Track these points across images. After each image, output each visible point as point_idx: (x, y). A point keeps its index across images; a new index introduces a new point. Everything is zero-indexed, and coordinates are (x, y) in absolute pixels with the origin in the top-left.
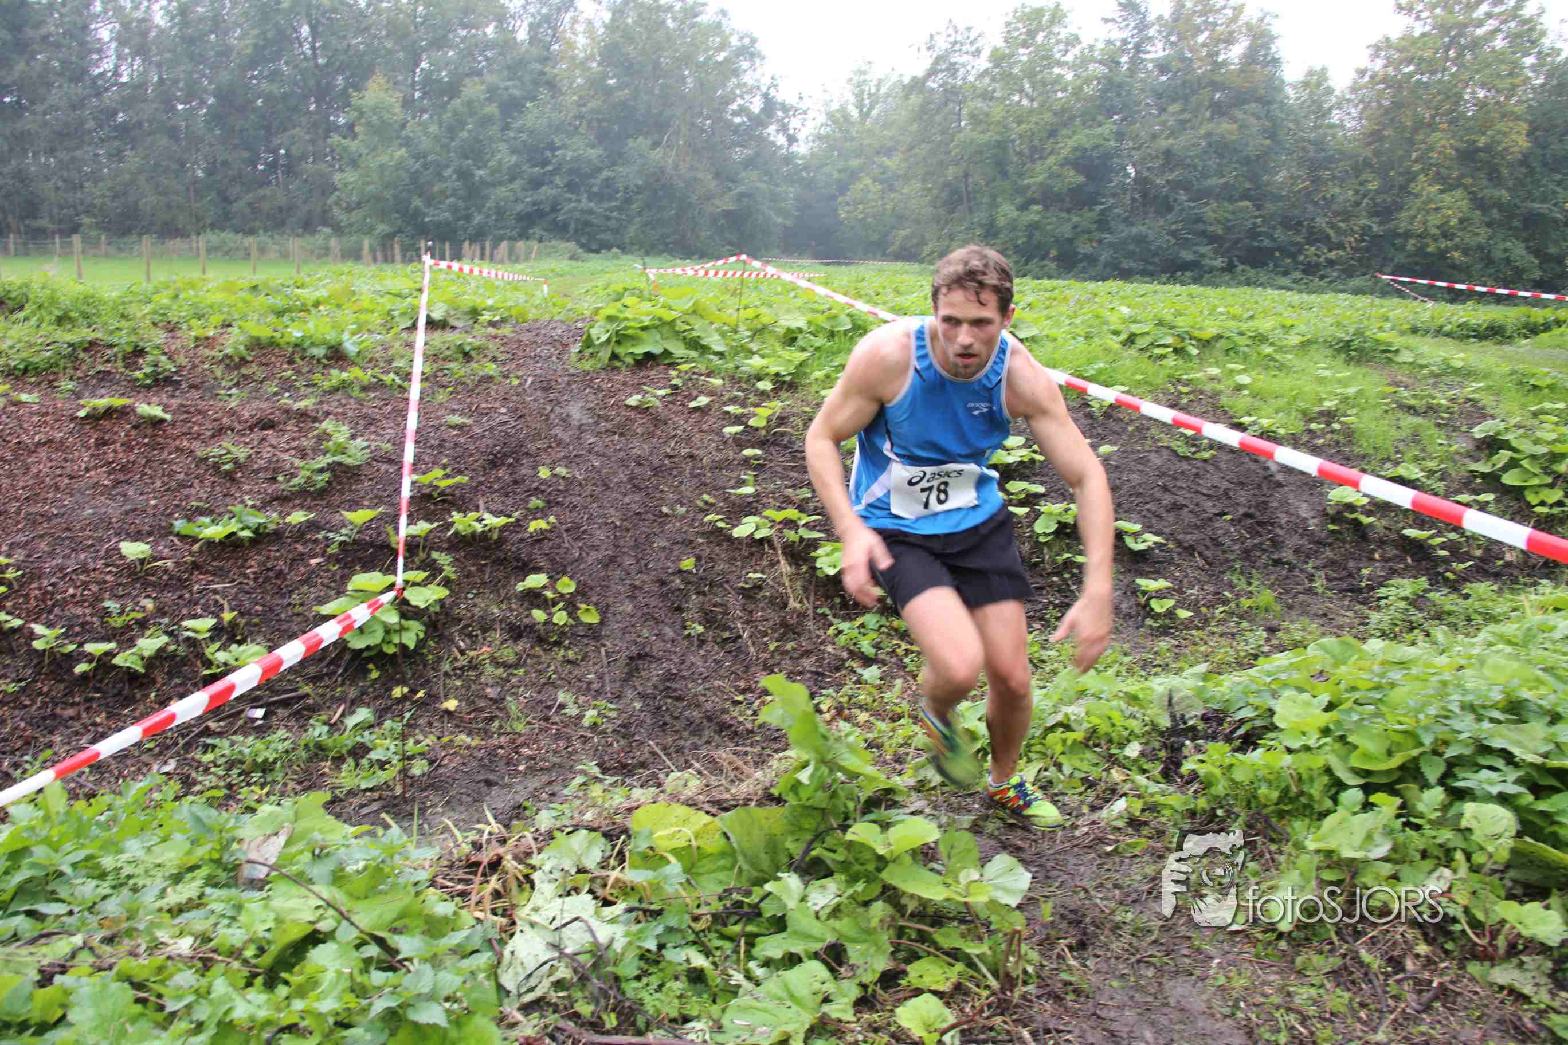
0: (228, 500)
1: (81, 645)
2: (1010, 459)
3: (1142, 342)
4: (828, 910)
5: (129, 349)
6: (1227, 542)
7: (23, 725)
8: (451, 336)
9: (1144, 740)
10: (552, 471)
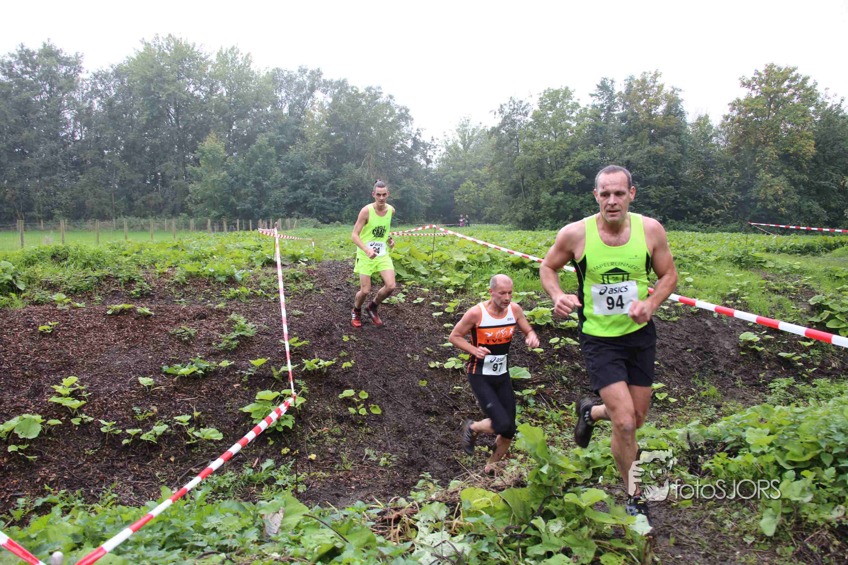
0: (187, 355)
1: (124, 430)
4: (560, 533)
5: (127, 279)
6: (690, 362)
7: (98, 471)
8: (287, 270)
9: (678, 456)
10: (349, 337)
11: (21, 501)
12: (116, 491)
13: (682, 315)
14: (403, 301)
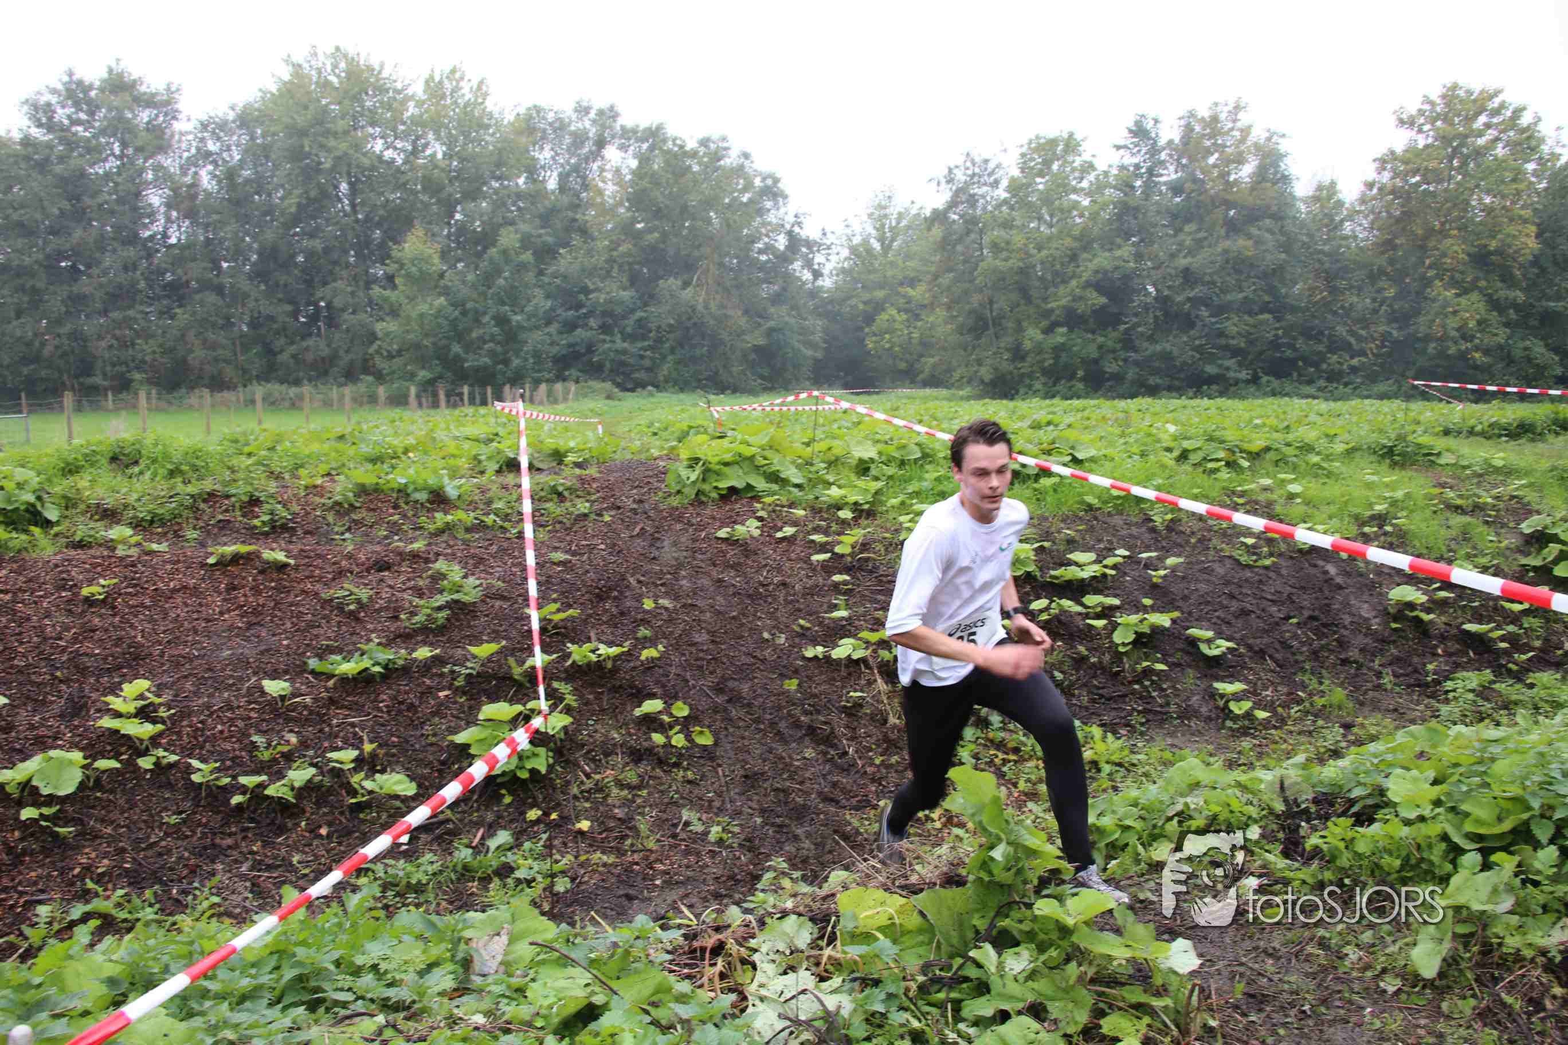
0: (355, 638)
1: (234, 777)
2: (1086, 574)
3: (1195, 458)
4: (1025, 974)
5: (245, 499)
6: (1295, 643)
7: (186, 854)
8: (542, 478)
9: (1262, 823)
10: (656, 602)
11: (43, 910)
12: (218, 891)
13: (1280, 555)
14: (756, 533)
